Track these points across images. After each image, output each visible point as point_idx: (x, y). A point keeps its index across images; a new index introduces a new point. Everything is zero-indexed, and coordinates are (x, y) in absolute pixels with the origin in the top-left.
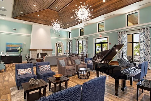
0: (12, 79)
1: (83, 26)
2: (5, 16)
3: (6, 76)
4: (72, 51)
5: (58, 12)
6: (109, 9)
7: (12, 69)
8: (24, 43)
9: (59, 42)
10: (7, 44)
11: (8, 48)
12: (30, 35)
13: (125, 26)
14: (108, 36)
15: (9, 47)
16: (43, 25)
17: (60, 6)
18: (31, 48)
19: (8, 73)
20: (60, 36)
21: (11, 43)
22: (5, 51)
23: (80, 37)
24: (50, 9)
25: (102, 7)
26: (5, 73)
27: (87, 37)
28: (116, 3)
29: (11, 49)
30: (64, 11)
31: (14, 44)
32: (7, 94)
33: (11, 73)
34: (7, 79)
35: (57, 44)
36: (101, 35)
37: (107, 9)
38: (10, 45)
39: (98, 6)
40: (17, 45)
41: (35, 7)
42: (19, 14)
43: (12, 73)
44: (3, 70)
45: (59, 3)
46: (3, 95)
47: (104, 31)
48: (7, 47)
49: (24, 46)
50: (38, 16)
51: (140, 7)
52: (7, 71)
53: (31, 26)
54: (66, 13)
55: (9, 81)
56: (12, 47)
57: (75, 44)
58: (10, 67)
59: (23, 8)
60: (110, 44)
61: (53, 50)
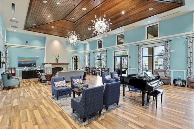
0: (28, 95)
1: (102, 38)
2: (17, 27)
3: (21, 92)
4: (89, 64)
5: (74, 23)
6: (128, 21)
7: (26, 85)
8: (38, 57)
9: (76, 55)
10: (19, 58)
11: (20, 63)
12: (44, 48)
13: (145, 39)
14: (128, 49)
15: (22, 62)
16: (57, 37)
17: (76, 17)
18: (45, 62)
19: (22, 89)
20: (76, 48)
21: (23, 57)
22: (17, 65)
23: (98, 49)
24: (65, 20)
25: (121, 18)
26: (19, 88)
27: (105, 50)
28: (135, 15)
29: (23, 63)
30: (80, 22)
31: (27, 58)
32: (26, 109)
33: (25, 89)
34: (23, 95)
35: (73, 57)
36: (121, 48)
37: (126, 21)
38: (22, 60)
39: (117, 18)
40: (29, 59)
41: (49, 18)
42: (32, 26)
43: (27, 89)
44: (17, 86)
45: (76, 14)
46: (22, 110)
47: (124, 43)
48: (19, 61)
49: (38, 60)
50: (53, 27)
51: (159, 20)
52: (22, 87)
53: (45, 38)
54: (83, 24)
55: (25, 97)
56: (24, 61)
57: (93, 58)
58: (23, 83)
59: (36, 20)
60: (130, 57)
61: (69, 64)
